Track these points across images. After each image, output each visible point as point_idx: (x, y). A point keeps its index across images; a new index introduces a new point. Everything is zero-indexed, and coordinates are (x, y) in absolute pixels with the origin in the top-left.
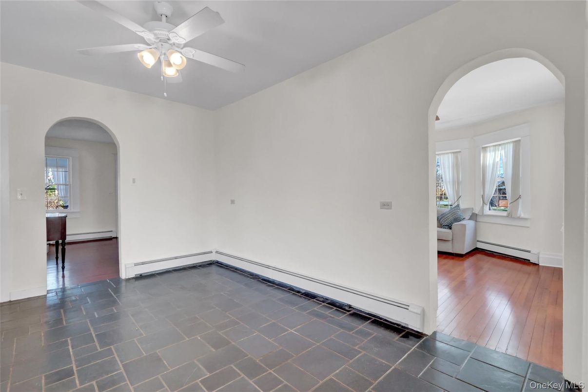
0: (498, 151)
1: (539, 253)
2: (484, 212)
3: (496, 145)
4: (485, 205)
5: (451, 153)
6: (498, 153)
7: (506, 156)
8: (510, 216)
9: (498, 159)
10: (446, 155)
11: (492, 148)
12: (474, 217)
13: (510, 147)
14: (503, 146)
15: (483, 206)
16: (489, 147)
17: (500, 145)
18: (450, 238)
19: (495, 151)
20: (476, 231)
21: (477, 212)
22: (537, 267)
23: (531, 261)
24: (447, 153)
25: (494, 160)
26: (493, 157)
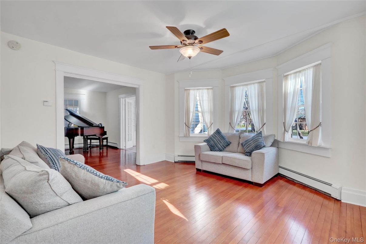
0: (299, 77)
1: (341, 188)
2: (285, 139)
3: (296, 72)
4: (286, 132)
5: (257, 83)
6: (298, 80)
7: (306, 81)
8: (310, 145)
9: (298, 86)
10: (253, 85)
11: (292, 76)
12: (275, 144)
13: (310, 73)
14: (303, 72)
15: (284, 133)
16: (291, 74)
17: (300, 71)
18: (249, 167)
19: (295, 78)
20: (278, 157)
21: (279, 139)
22: (339, 203)
23: (332, 196)
24: (254, 83)
25: (295, 86)
26: (294, 84)
